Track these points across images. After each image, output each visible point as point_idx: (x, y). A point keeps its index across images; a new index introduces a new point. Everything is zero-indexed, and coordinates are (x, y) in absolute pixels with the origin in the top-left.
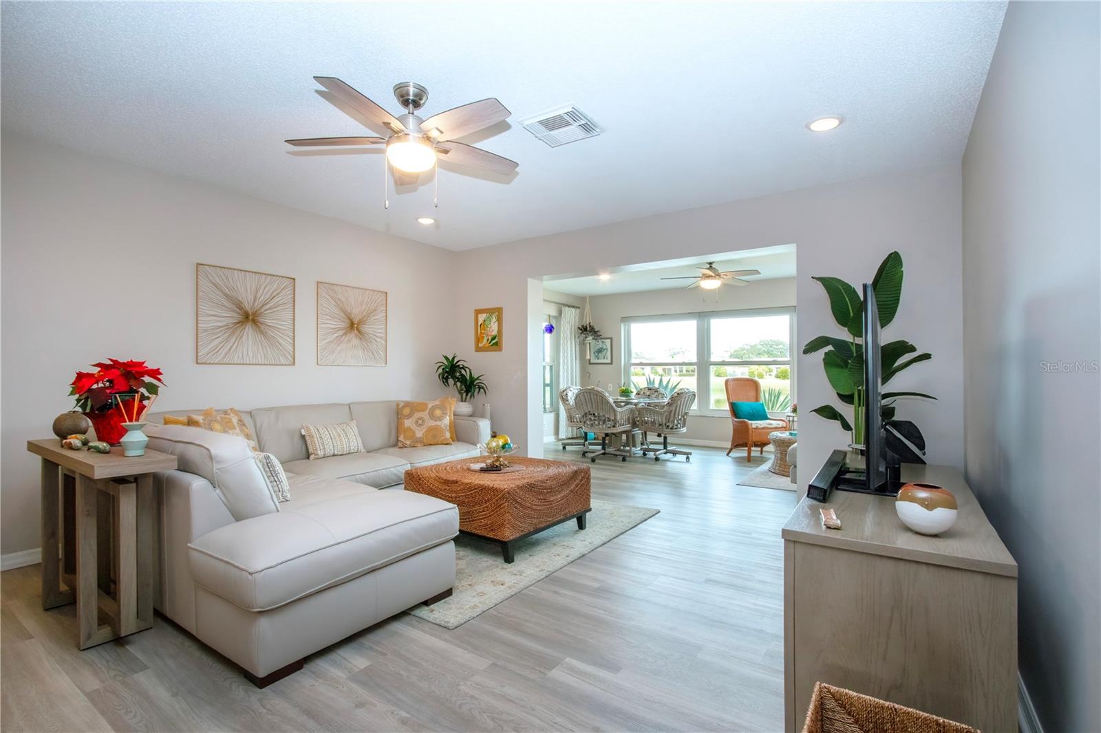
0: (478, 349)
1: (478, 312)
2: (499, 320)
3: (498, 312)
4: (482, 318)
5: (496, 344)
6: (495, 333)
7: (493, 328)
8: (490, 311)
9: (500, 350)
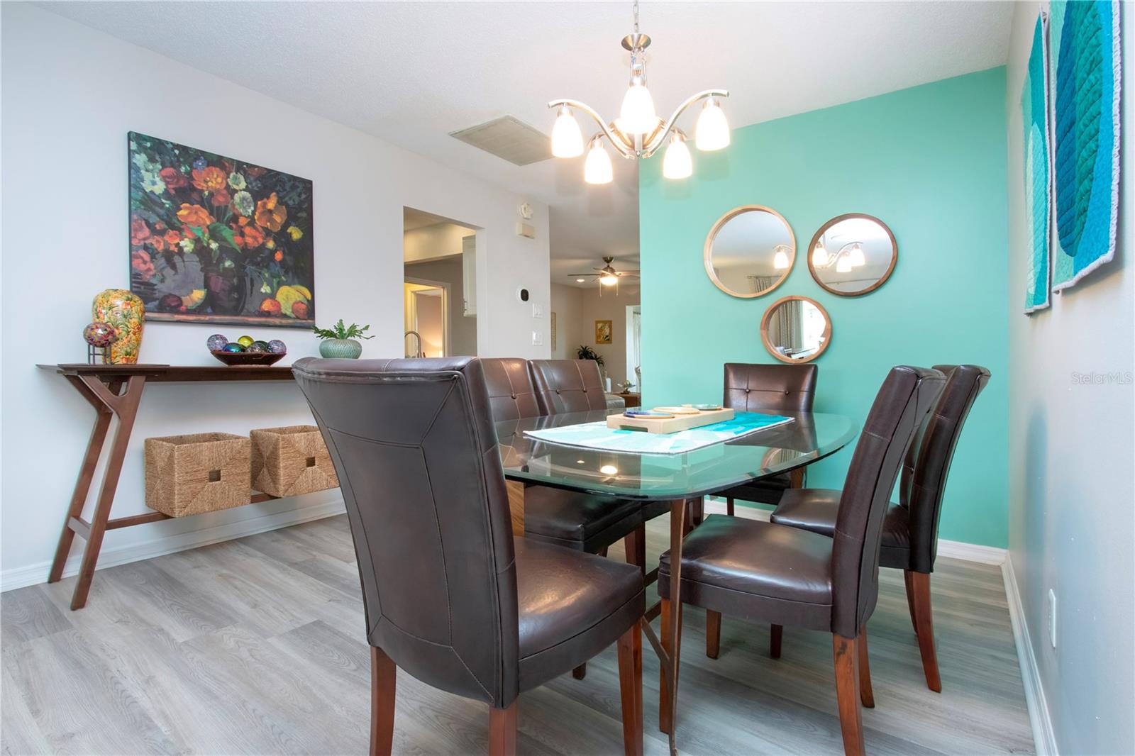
0: (597, 342)
1: (597, 322)
2: (610, 327)
3: (610, 323)
4: (600, 325)
5: (608, 340)
6: (607, 334)
7: (607, 331)
8: (605, 322)
9: (611, 343)
